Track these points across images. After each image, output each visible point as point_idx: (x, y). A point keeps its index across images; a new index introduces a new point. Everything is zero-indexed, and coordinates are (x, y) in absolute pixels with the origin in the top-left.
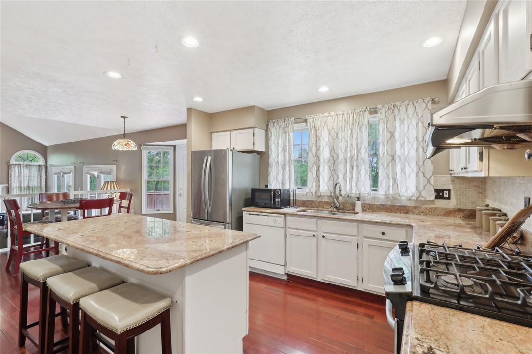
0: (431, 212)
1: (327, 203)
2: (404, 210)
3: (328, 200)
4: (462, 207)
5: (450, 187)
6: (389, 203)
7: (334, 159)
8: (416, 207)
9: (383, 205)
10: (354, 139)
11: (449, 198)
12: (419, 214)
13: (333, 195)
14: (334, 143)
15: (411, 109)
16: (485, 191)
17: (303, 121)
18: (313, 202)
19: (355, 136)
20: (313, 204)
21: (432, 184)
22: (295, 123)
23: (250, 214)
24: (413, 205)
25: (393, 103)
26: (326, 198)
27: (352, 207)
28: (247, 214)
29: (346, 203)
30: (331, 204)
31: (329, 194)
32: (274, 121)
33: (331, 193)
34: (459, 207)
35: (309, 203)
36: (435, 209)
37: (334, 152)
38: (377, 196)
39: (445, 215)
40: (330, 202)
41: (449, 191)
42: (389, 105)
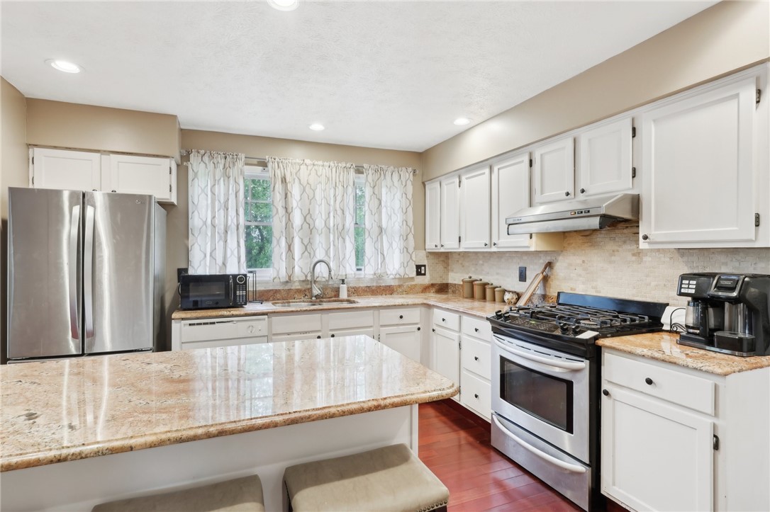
0: (411, 290)
1: (299, 291)
2: (389, 290)
3: (299, 287)
4: (434, 282)
5: (425, 262)
6: (375, 284)
7: (311, 228)
8: (400, 286)
9: (369, 287)
10: (338, 202)
11: (424, 274)
12: (402, 293)
13: (309, 278)
14: (310, 204)
15: (396, 176)
16: (448, 265)
17: (256, 163)
18: (276, 291)
19: (339, 199)
20: (278, 296)
21: (414, 259)
22: (247, 164)
23: (190, 325)
24: (397, 284)
25: (380, 166)
26: (297, 284)
27: (333, 294)
28: (185, 325)
29: (326, 289)
30: (305, 292)
31: (303, 278)
32: (202, 152)
33: (306, 276)
34: (432, 282)
35: (271, 294)
36: (415, 285)
37: (311, 217)
38: (363, 276)
39: (422, 292)
40: (303, 288)
41: (425, 266)
42: (376, 167)
